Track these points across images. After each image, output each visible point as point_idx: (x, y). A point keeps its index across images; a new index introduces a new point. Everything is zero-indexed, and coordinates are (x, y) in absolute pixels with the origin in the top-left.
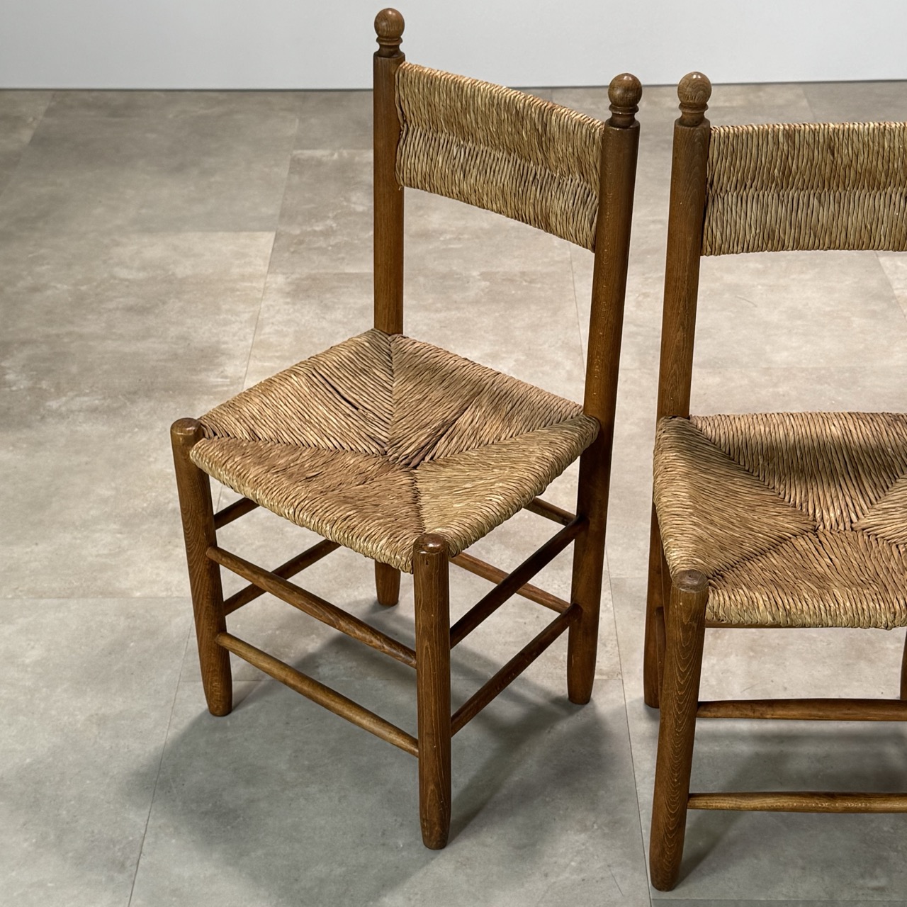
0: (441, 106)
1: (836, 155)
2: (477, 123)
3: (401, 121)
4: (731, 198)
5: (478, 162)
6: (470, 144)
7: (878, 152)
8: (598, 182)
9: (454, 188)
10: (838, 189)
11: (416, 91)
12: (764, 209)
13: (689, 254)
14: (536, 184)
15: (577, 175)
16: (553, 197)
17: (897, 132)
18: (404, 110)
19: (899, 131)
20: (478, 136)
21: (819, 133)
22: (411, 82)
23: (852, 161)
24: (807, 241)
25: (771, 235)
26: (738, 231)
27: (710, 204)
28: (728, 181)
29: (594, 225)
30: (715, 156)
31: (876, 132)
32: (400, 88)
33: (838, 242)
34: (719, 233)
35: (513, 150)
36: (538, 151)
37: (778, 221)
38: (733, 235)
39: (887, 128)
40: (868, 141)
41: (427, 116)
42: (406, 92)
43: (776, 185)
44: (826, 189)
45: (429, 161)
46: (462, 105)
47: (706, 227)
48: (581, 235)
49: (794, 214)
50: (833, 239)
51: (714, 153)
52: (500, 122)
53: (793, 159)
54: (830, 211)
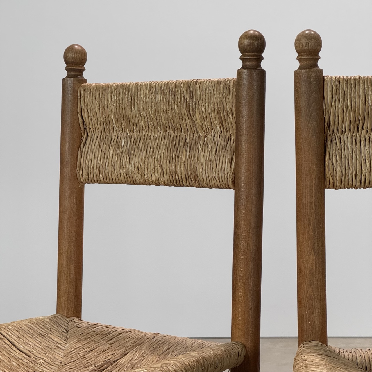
0: (112, 106)
2: (140, 112)
3: (82, 129)
4: (347, 138)
5: (141, 144)
6: (135, 133)
8: (234, 125)
9: (121, 171)
11: (94, 99)
13: (314, 182)
14: (186, 147)
15: (218, 128)
16: (200, 152)
18: (84, 119)
20: (140, 124)
22: (90, 94)
26: (355, 165)
27: (329, 141)
28: (343, 122)
29: (233, 164)
30: (330, 97)
32: (82, 100)
34: (339, 167)
35: (168, 126)
36: (187, 119)
38: (351, 168)
41: (102, 119)
42: (86, 102)
45: (103, 154)
46: (128, 100)
47: (327, 159)
48: (223, 175)
51: (328, 94)
52: (157, 104)
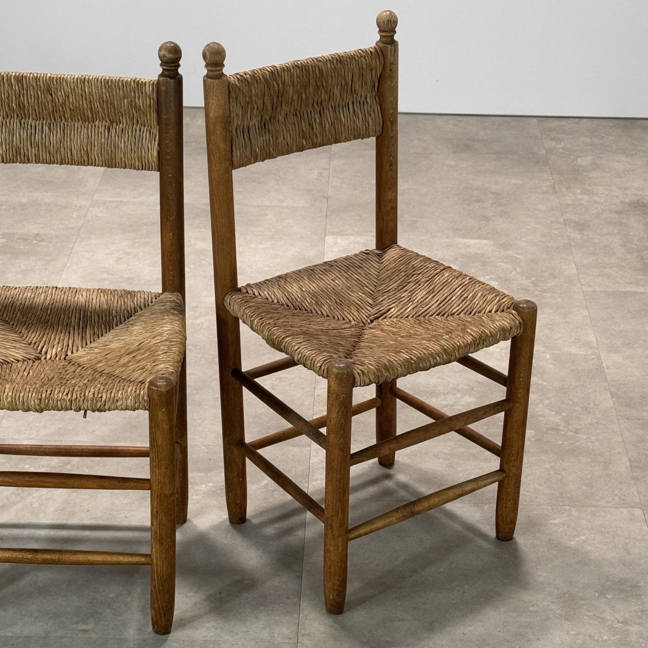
1: (53, 96)
7: (82, 95)
10: (62, 120)
12: (11, 133)
17: (93, 81)
19: (94, 81)
21: (39, 79)
23: (65, 101)
24: (44, 157)
25: (18, 152)
31: (78, 81)
33: (66, 159)
37: (22, 141)
39: (86, 78)
40: (74, 87)
43: (18, 115)
44: (53, 120)
49: (33, 138)
50: (63, 156)
53: (24, 97)
54: (58, 137)
